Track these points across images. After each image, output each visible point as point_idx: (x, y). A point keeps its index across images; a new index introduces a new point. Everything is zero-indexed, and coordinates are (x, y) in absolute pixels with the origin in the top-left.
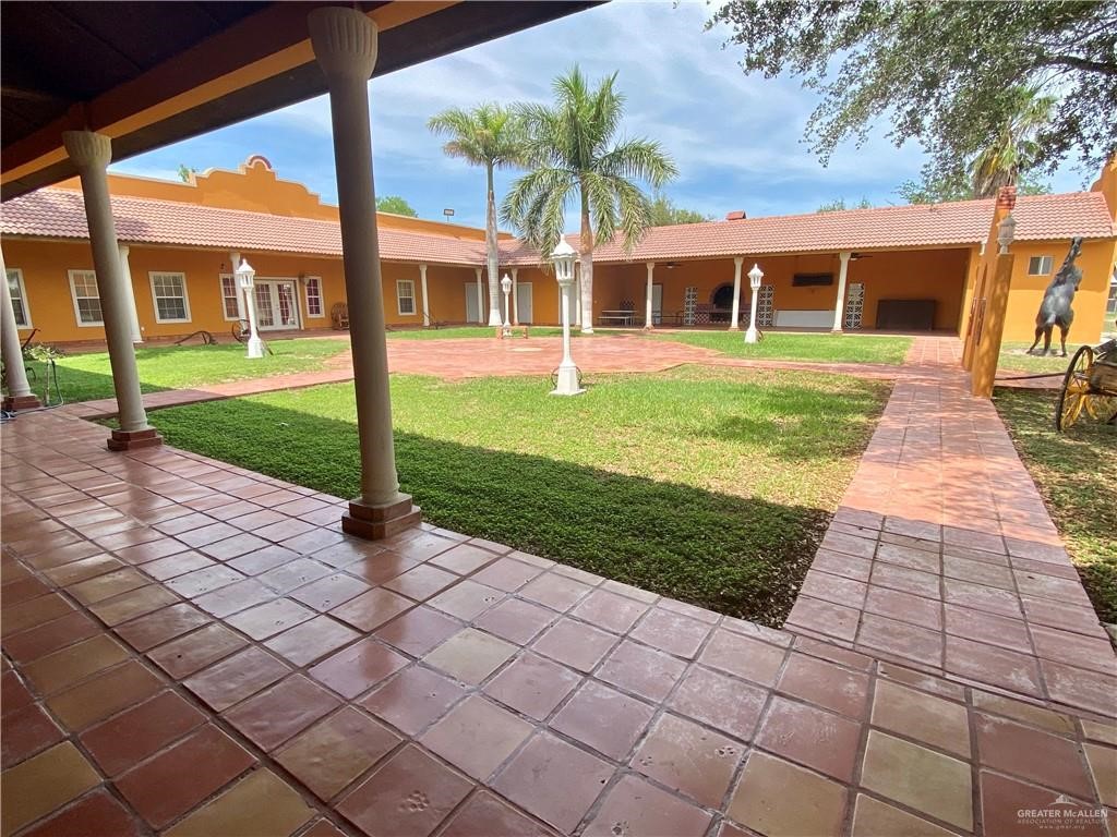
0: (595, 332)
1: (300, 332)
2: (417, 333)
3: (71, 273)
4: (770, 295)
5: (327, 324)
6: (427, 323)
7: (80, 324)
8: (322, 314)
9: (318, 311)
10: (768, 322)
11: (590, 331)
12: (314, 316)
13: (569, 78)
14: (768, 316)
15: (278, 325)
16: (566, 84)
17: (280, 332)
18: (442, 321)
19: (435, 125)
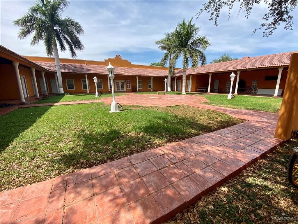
0: (186, 93)
1: (126, 92)
2: (150, 93)
3: (82, 80)
4: (256, 83)
5: (131, 90)
6: (152, 90)
7: (83, 89)
8: (130, 88)
9: (129, 88)
10: (254, 92)
11: (185, 93)
12: (128, 88)
13: (182, 23)
14: (255, 90)
15: (121, 90)
16: (181, 25)
17: (121, 92)
18: (155, 90)
19: (157, 43)
